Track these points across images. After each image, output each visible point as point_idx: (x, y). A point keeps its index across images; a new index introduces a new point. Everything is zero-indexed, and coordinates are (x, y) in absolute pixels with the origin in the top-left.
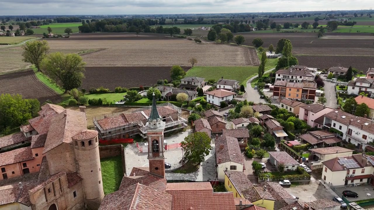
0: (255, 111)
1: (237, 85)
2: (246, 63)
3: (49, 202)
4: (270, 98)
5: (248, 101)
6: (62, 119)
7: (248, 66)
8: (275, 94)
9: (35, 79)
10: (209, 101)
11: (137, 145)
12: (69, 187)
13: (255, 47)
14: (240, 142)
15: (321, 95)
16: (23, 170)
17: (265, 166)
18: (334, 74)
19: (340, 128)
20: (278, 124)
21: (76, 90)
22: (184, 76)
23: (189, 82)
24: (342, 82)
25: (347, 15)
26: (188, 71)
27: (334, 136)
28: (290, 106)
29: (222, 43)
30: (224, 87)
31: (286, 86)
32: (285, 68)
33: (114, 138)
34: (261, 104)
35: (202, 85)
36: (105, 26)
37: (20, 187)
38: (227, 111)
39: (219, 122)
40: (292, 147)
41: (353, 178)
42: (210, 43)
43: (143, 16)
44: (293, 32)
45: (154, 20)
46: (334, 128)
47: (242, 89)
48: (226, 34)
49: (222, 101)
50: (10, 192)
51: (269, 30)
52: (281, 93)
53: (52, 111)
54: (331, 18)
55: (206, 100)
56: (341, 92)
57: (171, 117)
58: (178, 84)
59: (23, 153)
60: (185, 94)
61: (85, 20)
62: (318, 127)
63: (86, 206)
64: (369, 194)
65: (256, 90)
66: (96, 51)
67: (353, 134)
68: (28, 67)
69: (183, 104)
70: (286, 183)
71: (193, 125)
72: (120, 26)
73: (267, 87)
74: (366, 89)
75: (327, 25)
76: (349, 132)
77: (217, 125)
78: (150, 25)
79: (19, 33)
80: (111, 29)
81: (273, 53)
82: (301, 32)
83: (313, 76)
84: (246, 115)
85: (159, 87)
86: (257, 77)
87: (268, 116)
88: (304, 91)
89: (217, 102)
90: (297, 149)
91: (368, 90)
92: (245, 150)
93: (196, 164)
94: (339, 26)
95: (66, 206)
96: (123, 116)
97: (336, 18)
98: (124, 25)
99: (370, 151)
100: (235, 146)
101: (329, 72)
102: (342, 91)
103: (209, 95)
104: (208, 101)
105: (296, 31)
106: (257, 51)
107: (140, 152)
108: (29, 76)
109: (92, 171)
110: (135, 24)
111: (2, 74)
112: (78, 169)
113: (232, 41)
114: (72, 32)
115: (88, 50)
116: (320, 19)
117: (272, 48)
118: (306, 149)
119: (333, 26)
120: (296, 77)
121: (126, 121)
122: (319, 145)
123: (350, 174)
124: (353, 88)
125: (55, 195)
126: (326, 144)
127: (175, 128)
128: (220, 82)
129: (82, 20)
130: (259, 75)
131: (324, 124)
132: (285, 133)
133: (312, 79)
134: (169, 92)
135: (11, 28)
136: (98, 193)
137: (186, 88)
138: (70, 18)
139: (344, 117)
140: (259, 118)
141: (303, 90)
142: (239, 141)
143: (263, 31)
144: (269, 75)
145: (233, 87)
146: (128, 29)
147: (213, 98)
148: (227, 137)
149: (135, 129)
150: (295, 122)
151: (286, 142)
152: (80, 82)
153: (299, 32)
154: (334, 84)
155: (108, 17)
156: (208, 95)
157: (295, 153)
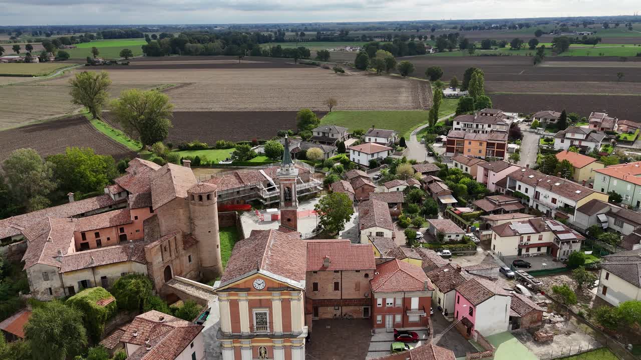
0: (416, 172)
1: (395, 137)
2: (412, 105)
3: (165, 261)
4: (442, 156)
5: (408, 159)
6: (165, 174)
7: (416, 110)
8: (449, 150)
9: (92, 129)
10: (354, 159)
11: (257, 212)
12: (184, 249)
13: (431, 80)
14: (392, 209)
15: (516, 152)
16: (120, 235)
17: (422, 235)
18: (540, 121)
19: (527, 190)
20: (445, 187)
21: (160, 144)
22: (316, 125)
23: (324, 133)
24: (551, 134)
25: (591, 26)
26: (323, 118)
27: (517, 201)
28: (466, 165)
29: (378, 73)
30: (376, 139)
31: (463, 138)
32: (468, 113)
33: (226, 204)
34: (426, 162)
35: (343, 137)
36: (186, 44)
37: (131, 246)
38: (378, 173)
39: (366, 184)
40: (461, 214)
41: (528, 247)
42: (358, 75)
43: (247, 27)
44: (495, 55)
45: (266, 34)
46: (519, 191)
47: (402, 143)
48: (385, 59)
49: (371, 159)
50: (120, 250)
51: (457, 52)
52: (457, 148)
53: (145, 167)
54: (564, 31)
55: (349, 158)
56: (545, 147)
57: (300, 178)
58: (309, 136)
59: (118, 216)
60: (318, 149)
61: (150, 35)
62: (501, 192)
63: (201, 275)
64: (544, 264)
65: (423, 145)
66: (177, 88)
67: (541, 198)
68: (76, 112)
69: (316, 164)
70: (445, 253)
71: (330, 189)
72: (210, 45)
73: (439, 140)
74: (580, 142)
75: (552, 44)
76: (537, 195)
77: (363, 189)
78: (260, 43)
79: (45, 58)
80: (197, 50)
81: (457, 90)
82: (508, 55)
83: (507, 125)
84: (404, 177)
85: (281, 140)
86: (428, 127)
87: (434, 177)
88: (490, 145)
89: (364, 160)
90: (467, 217)
91: (583, 144)
92: (397, 219)
93: (334, 234)
94: (572, 46)
95: (181, 271)
96: (237, 176)
97: (571, 32)
98: (218, 44)
99: (559, 218)
100: (384, 211)
101: (534, 118)
102: (547, 146)
103: (354, 151)
104: (352, 160)
105: (501, 54)
106: (432, 87)
107: (260, 220)
108: (82, 126)
109: (209, 232)
110: (235, 42)
111: (40, 123)
112: (193, 230)
113: (394, 71)
114: (132, 56)
115: (163, 86)
116: (544, 33)
117: (456, 82)
118: (478, 218)
119: (562, 45)
120: (483, 125)
121: (241, 181)
122: (496, 212)
123: (524, 241)
124: (562, 142)
125: (171, 256)
126: (505, 211)
127: (305, 192)
128: (370, 132)
129: (144, 33)
130: (430, 123)
131: (507, 187)
132: (454, 199)
133: (505, 129)
134: (295, 147)
135: (29, 48)
136: (216, 259)
137: (320, 142)
138: (125, 31)
139: (532, 176)
140: (420, 181)
141: (488, 143)
142: (390, 207)
143: (446, 53)
144: (444, 123)
145: (389, 139)
146: (223, 50)
147: (359, 155)
148: (375, 201)
149: (253, 193)
150: (469, 185)
151: (453, 209)
152: (166, 133)
153: (505, 56)
154: (538, 137)
155: (188, 28)
156: (351, 152)
157: (464, 221)
